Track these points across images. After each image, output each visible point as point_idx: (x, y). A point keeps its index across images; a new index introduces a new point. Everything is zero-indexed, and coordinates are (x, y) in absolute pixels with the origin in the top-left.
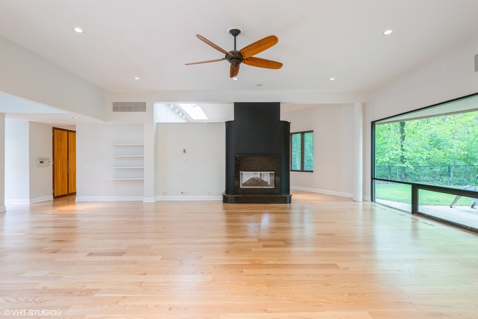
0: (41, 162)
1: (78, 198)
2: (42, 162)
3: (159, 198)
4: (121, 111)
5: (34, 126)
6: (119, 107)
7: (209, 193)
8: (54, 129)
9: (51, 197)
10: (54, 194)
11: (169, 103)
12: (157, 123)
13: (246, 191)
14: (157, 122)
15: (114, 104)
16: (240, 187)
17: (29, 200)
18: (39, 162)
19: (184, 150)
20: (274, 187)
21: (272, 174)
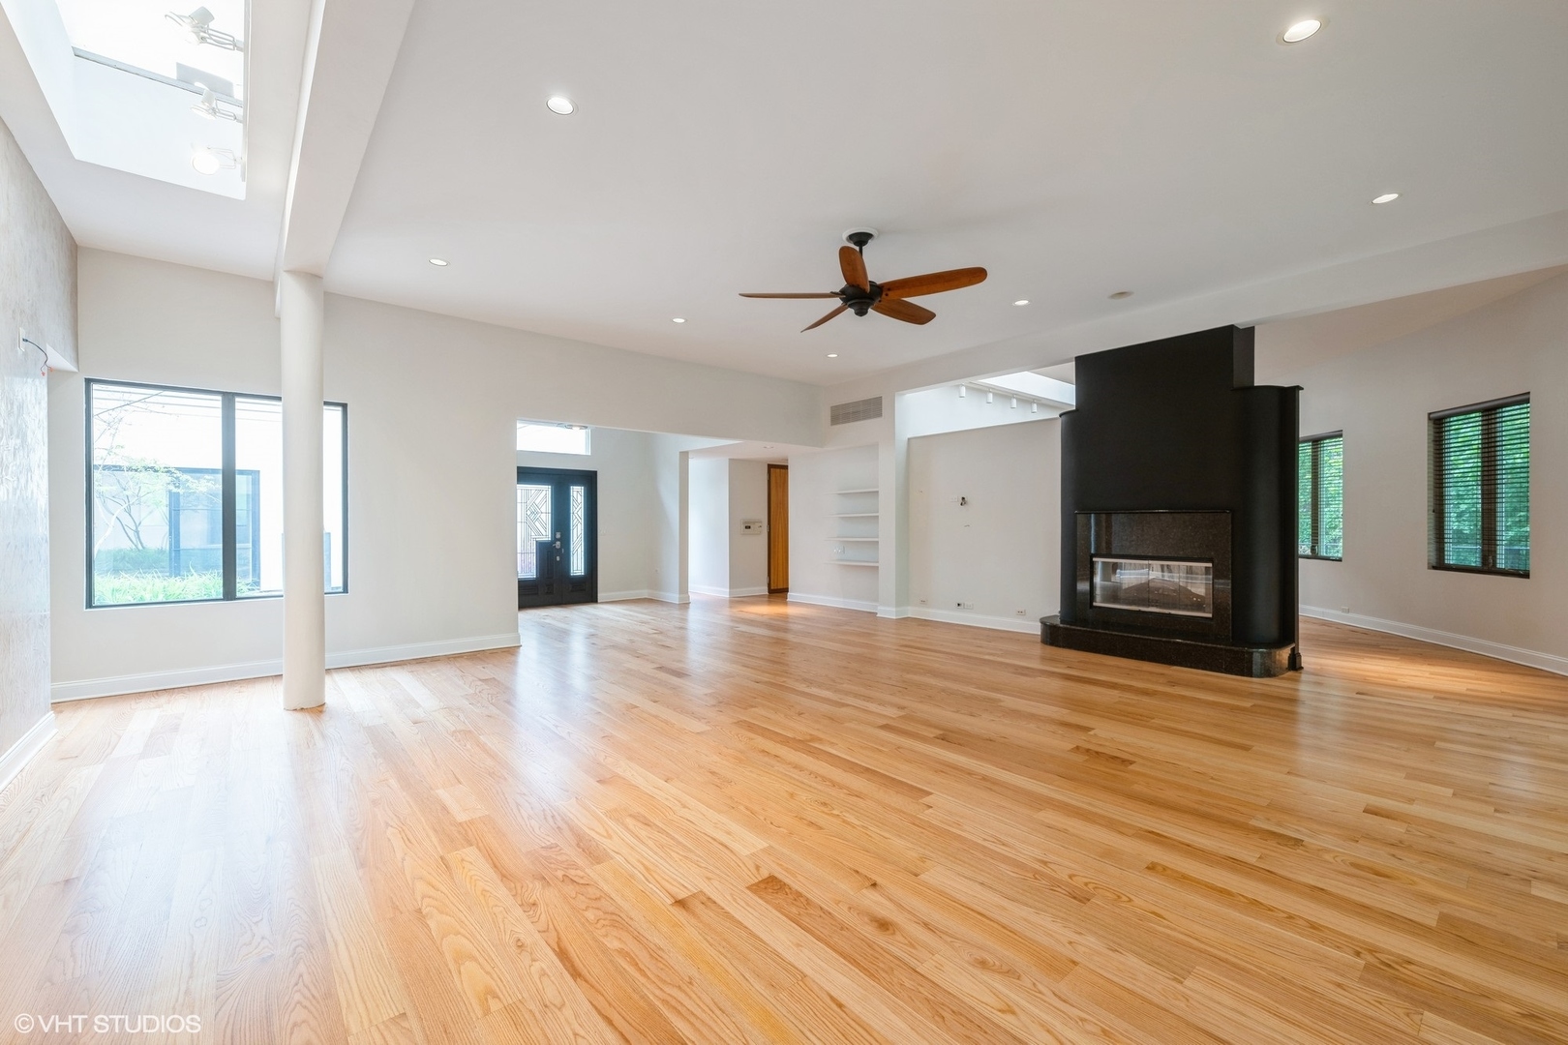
0: (746, 527)
1: (791, 596)
2: (748, 527)
3: (911, 612)
4: (843, 423)
5: (737, 466)
6: (843, 415)
7: (1021, 613)
8: (770, 467)
9: (765, 590)
10: (769, 585)
11: (957, 382)
12: (909, 439)
13: (1107, 617)
14: (909, 436)
15: (834, 409)
16: (1094, 604)
17: (728, 590)
18: (743, 527)
19: (963, 498)
20: (1210, 615)
21: (1166, 568)
